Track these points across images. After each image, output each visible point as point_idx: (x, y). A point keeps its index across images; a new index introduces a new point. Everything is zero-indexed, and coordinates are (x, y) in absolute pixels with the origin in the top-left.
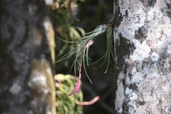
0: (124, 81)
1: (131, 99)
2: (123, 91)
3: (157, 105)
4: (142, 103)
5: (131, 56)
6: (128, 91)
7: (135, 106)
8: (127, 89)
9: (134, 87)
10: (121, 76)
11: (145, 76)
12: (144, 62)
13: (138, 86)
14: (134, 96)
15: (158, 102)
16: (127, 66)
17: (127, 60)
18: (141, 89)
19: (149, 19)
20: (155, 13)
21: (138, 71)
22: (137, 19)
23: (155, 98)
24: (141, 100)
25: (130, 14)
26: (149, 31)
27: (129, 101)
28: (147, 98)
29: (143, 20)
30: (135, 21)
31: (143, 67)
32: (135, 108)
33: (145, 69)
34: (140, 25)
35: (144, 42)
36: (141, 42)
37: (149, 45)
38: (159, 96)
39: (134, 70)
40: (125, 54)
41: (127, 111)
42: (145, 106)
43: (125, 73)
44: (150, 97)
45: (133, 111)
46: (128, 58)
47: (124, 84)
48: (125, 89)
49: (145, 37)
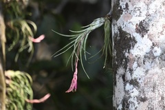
0: (124, 77)
1: (132, 95)
2: (123, 87)
3: (160, 102)
4: (144, 100)
5: (132, 51)
6: (128, 87)
7: (136, 103)
8: (128, 84)
9: (134, 83)
10: (121, 71)
11: (147, 71)
12: (145, 57)
13: (140, 82)
14: (135, 92)
15: (160, 99)
16: (127, 60)
17: (127, 54)
18: (142, 85)
19: (151, 12)
20: (156, 6)
21: (139, 66)
22: (138, 12)
23: (157, 95)
24: (143, 97)
25: (130, 7)
26: (150, 24)
27: (130, 97)
28: (149, 94)
29: (144, 13)
30: (136, 14)
31: (144, 62)
32: (137, 105)
33: (147, 63)
34: (141, 19)
35: (146, 36)
36: (143, 36)
37: (151, 40)
38: (161, 93)
39: (135, 65)
40: (126, 48)
41: (128, 107)
42: (147, 103)
43: (126, 68)
44: (152, 93)
45: (133, 108)
46: (129, 52)
47: (124, 80)
48: (125, 85)
49: (147, 31)
